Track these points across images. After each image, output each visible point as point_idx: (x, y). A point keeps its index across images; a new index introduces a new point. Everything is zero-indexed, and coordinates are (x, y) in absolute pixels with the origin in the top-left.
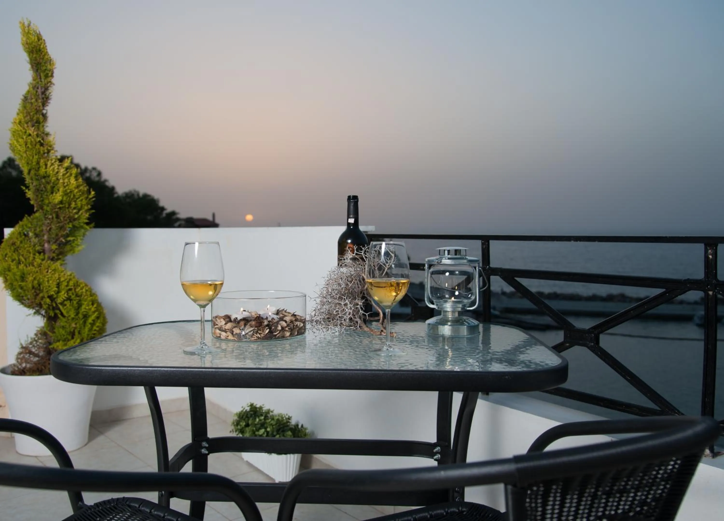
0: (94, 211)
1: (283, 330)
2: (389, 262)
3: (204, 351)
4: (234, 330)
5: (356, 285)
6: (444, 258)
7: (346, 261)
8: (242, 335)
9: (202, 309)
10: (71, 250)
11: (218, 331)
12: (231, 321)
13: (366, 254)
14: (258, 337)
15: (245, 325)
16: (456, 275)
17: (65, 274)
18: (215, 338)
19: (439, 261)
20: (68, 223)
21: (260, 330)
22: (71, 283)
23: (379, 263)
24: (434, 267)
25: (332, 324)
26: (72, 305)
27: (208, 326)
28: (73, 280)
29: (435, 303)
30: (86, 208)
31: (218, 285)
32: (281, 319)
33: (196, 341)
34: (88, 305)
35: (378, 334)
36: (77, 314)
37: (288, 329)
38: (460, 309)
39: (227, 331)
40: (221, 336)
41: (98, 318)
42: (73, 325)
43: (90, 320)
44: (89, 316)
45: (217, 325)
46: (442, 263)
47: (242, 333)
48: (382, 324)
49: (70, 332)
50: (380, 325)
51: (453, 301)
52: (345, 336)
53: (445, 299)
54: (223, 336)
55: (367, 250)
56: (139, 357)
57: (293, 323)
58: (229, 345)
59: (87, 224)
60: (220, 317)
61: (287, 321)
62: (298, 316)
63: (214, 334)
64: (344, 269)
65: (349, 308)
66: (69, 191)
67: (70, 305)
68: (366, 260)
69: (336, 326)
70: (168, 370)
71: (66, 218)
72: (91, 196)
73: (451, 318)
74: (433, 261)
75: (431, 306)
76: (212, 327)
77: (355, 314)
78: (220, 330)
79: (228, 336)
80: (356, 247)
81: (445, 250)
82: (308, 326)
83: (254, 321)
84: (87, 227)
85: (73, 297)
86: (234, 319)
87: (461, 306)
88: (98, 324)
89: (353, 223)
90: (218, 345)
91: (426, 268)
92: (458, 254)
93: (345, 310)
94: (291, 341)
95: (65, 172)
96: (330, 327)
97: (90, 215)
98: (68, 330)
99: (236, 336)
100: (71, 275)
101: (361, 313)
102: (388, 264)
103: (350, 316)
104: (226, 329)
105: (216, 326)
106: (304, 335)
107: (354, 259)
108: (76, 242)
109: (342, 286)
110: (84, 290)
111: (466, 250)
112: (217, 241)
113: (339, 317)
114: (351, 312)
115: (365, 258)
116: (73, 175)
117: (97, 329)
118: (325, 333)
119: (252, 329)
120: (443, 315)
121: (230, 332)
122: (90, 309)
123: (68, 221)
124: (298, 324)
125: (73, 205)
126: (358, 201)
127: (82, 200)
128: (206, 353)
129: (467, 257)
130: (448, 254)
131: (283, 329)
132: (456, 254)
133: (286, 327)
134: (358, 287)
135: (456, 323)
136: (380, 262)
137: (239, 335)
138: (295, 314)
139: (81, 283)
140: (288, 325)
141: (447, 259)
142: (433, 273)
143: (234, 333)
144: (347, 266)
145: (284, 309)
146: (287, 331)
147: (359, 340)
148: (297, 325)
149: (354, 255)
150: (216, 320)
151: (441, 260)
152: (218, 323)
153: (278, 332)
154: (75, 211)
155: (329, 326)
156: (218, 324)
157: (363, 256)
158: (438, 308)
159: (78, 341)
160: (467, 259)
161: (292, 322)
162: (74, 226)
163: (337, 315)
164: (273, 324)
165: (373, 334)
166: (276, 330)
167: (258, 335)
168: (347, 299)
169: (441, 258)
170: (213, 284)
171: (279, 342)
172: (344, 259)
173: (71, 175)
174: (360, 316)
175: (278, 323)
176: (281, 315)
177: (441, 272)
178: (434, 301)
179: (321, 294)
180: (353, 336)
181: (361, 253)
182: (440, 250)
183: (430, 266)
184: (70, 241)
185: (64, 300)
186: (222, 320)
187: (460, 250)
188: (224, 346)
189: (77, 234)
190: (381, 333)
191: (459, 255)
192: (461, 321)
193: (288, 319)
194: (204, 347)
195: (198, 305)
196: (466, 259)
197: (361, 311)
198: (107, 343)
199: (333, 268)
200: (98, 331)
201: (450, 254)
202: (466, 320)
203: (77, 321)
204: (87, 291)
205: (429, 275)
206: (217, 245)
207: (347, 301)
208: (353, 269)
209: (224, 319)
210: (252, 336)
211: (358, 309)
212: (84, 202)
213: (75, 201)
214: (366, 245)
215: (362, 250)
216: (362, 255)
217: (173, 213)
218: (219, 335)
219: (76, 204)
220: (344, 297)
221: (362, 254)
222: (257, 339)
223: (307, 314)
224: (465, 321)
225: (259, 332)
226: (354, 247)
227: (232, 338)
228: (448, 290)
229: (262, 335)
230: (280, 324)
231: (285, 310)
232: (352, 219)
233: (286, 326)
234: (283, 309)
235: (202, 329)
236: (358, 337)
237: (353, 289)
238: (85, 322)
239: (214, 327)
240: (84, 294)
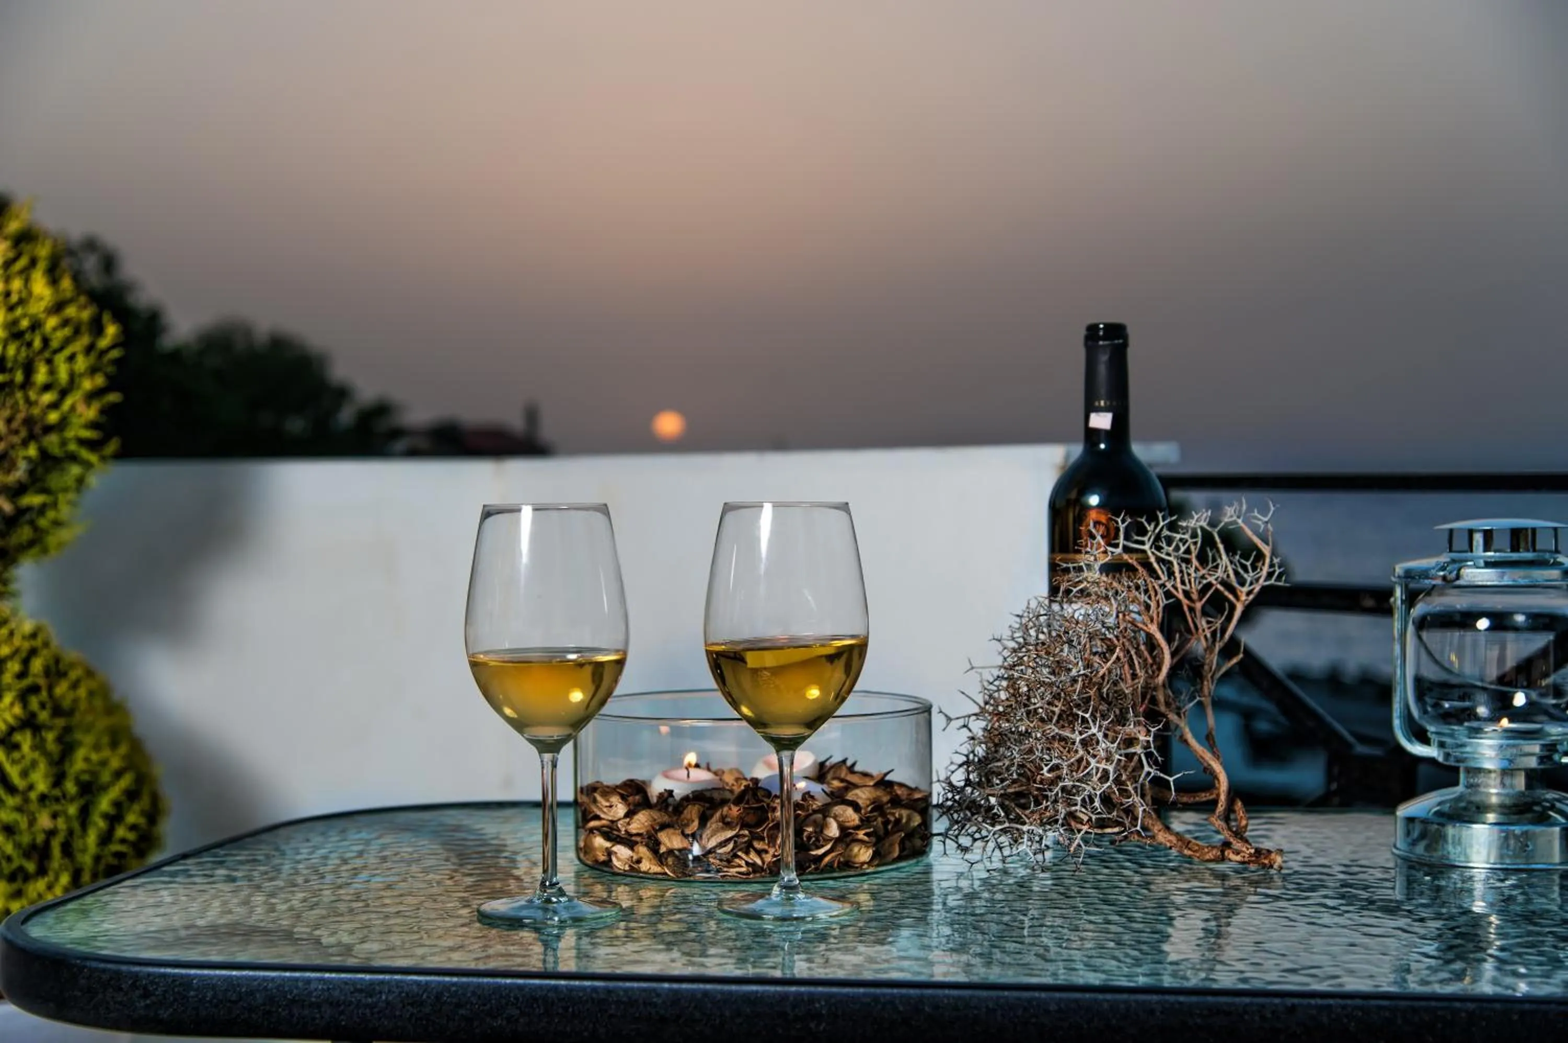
0: (113, 397)
1: (848, 840)
2: (1248, 577)
3: (555, 912)
4: (663, 836)
5: (1126, 667)
6: (1470, 563)
7: (1086, 574)
8: (690, 857)
9: (547, 757)
10: (31, 544)
11: (599, 842)
12: (646, 804)
13: (1159, 549)
14: (754, 865)
15: (704, 820)
16: (1516, 629)
17: (11, 634)
18: (592, 868)
19: (1450, 573)
20: (25, 444)
21: (762, 839)
22: (37, 665)
23: (1210, 585)
24: (1428, 599)
25: (1036, 816)
26: (39, 746)
27: (566, 824)
28: (45, 652)
29: (1433, 737)
30: (87, 385)
31: (606, 667)
32: (838, 798)
33: (518, 879)
34: (97, 747)
35: (1210, 856)
36: (58, 780)
37: (865, 834)
38: (1533, 763)
39: (636, 843)
40: (614, 859)
41: (132, 795)
42: (44, 821)
43: (104, 804)
44: (104, 788)
45: (597, 818)
46: (1458, 583)
47: (691, 851)
48: (1227, 819)
49: (33, 846)
50: (1219, 824)
51: (1506, 731)
52: (1083, 863)
53: (1475, 724)
54: (618, 859)
55: (1166, 532)
56: (317, 933)
57: (883, 814)
58: (645, 894)
59: (91, 445)
60: (606, 791)
61: (860, 802)
62: (901, 785)
63: (586, 853)
64: (1075, 606)
65: (1103, 754)
66: (25, 323)
67: (34, 748)
68: (1160, 572)
69: (1050, 824)
70: (431, 982)
71: (15, 425)
72: (104, 343)
73: (1497, 794)
74: (1424, 574)
75: (1418, 750)
76: (577, 827)
77: (1124, 777)
78: (607, 836)
79: (639, 861)
80: (1123, 521)
81: (1471, 532)
82: (939, 825)
83: (739, 800)
84: (93, 458)
85: (44, 716)
86: (661, 795)
87: (1535, 747)
88: (131, 818)
89: (1106, 431)
90: (599, 891)
91: (1399, 602)
92: (1522, 545)
93: (1088, 763)
94: (878, 881)
95: (11, 255)
96: (1025, 828)
97: (103, 411)
98: (25, 839)
99: (670, 860)
100: (34, 635)
101: (1149, 773)
102: (1245, 589)
103: (1106, 785)
104: (632, 835)
105: (593, 824)
106: (925, 860)
107: (1113, 568)
108: (51, 514)
109: (1074, 672)
110: (82, 692)
111: (1555, 529)
112: (601, 501)
113: (1063, 789)
114: (1111, 768)
115: (1156, 565)
116: (42, 266)
117: (131, 836)
118: (1007, 852)
119: (730, 834)
120: (1469, 786)
121: (647, 845)
122: (104, 763)
123: (24, 433)
124: (901, 816)
125: (41, 375)
126: (1125, 345)
127: (71, 358)
128: (561, 921)
129: (1561, 559)
130: (1487, 548)
131: (846, 836)
132: (1515, 548)
133: (857, 828)
134: (1134, 676)
135: (1516, 817)
136: (1211, 579)
137: (680, 856)
138: (888, 778)
139: (72, 665)
140: (865, 822)
141: (1482, 563)
142: (1422, 624)
143: (663, 849)
144: (1089, 595)
145: (844, 761)
146: (862, 842)
147: (1137, 878)
148: (898, 821)
149: (1119, 550)
150: (595, 801)
151: (1459, 570)
152: (601, 810)
153: (828, 847)
154: (48, 398)
155: (1024, 823)
156: (602, 816)
157: (1148, 558)
158: (1447, 755)
159: (65, 879)
160: (1561, 564)
161: (878, 807)
162: (44, 454)
163: (1053, 782)
164: (808, 816)
165: (1190, 857)
166: (819, 837)
167: (754, 858)
168: (1094, 722)
169: (1459, 563)
170: (590, 663)
171: (831, 883)
172: (1080, 569)
173: (33, 263)
174: (1143, 785)
175: (825, 811)
176: (836, 783)
177: (1458, 618)
178: (1431, 728)
179: (986, 703)
180: (1113, 865)
181: (1143, 543)
182: (1451, 531)
183: (1411, 598)
184: (29, 509)
185: (12, 730)
186: (615, 799)
187: (1534, 530)
188: (623, 896)
189: (54, 480)
190: (1223, 852)
191: (1528, 551)
192: (1537, 808)
193: (862, 796)
194: (554, 900)
195: (533, 741)
196: (1557, 564)
197: (1147, 768)
198: (195, 884)
199: (1033, 604)
200: (134, 845)
201: (1494, 546)
202: (1558, 805)
203: (57, 807)
204: (91, 694)
205: (1411, 629)
206: (599, 516)
207: (1094, 730)
208: (1115, 605)
209: (623, 798)
210: (729, 861)
211: (1136, 758)
212: (81, 364)
213: (49, 362)
214: (1160, 515)
215: (1143, 532)
216: (1144, 552)
217: (381, 410)
218: (602, 858)
219: (52, 372)
220: (1080, 713)
221: (1146, 547)
222: (748, 874)
223: (935, 778)
224: (1553, 808)
225: (758, 845)
226: (1119, 520)
227: (656, 869)
228: (1484, 689)
229: (768, 858)
230: (835, 818)
231: (849, 763)
232: (1102, 414)
233: (857, 822)
234: (840, 759)
235: (545, 836)
236: (1134, 866)
237: (1115, 683)
238: (85, 814)
239: (583, 827)
240: (83, 706)
